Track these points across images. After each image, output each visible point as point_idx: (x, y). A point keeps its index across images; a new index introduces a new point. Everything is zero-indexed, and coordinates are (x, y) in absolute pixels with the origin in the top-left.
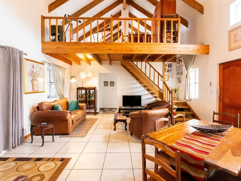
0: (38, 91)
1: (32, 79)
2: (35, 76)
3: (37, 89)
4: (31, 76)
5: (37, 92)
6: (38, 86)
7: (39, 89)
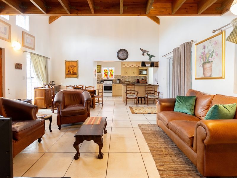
0: (210, 76)
1: (203, 62)
2: (207, 57)
3: (210, 74)
4: (202, 59)
5: (210, 78)
6: (212, 69)
7: (212, 74)
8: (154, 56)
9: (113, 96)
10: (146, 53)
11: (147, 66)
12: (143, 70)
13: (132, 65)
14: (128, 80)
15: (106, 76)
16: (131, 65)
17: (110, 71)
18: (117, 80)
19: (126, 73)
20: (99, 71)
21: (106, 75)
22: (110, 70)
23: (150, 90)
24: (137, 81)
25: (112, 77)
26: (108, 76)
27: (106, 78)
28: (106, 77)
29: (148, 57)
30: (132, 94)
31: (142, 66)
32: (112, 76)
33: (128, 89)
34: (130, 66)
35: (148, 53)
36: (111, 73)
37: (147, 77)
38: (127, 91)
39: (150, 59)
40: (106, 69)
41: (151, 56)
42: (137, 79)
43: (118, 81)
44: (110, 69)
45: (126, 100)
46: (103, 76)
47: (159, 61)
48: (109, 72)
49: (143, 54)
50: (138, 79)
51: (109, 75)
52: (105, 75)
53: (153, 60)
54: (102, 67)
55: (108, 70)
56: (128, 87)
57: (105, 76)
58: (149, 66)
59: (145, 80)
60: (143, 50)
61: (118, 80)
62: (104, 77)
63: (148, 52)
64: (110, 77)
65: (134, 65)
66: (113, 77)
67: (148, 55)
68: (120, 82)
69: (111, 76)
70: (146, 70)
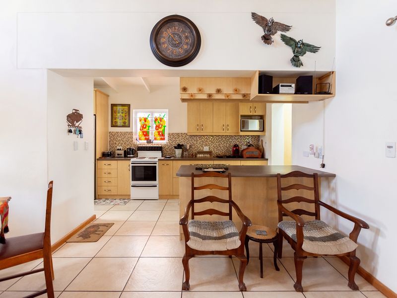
8: (314, 49)
9: (161, 197)
10: (279, 33)
11: (282, 90)
12: (251, 117)
13: (219, 91)
14: (206, 149)
15: (145, 136)
16: (212, 91)
17: (157, 123)
18: (175, 148)
19: (200, 127)
20: (125, 123)
21: (146, 134)
22: (156, 120)
23: (299, 199)
24: (234, 151)
25: (162, 139)
26: (151, 137)
27: (143, 142)
28: (146, 139)
29: (289, 52)
30: (214, 218)
31: (260, 92)
32: (162, 135)
33: (198, 195)
34: (210, 95)
35: (288, 34)
36: (158, 127)
37: (265, 140)
38: (192, 203)
39: (296, 61)
40: (145, 115)
41: (300, 48)
42: (233, 144)
43: (178, 152)
44: (157, 115)
45: (185, 263)
46: (134, 137)
47: (336, 70)
48: (155, 126)
49: (267, 39)
50: (236, 146)
51: (153, 133)
52: (141, 133)
53: (311, 64)
54: (133, 111)
55: (149, 119)
56: (198, 182)
57: (143, 138)
58: (292, 90)
59: (258, 148)
60: (263, 19)
61: (179, 146)
62: (140, 139)
63: (286, 28)
64: (155, 139)
65: (228, 90)
66: (164, 139)
67: (288, 41)
68: (182, 154)
69: (159, 137)
70: (262, 118)
